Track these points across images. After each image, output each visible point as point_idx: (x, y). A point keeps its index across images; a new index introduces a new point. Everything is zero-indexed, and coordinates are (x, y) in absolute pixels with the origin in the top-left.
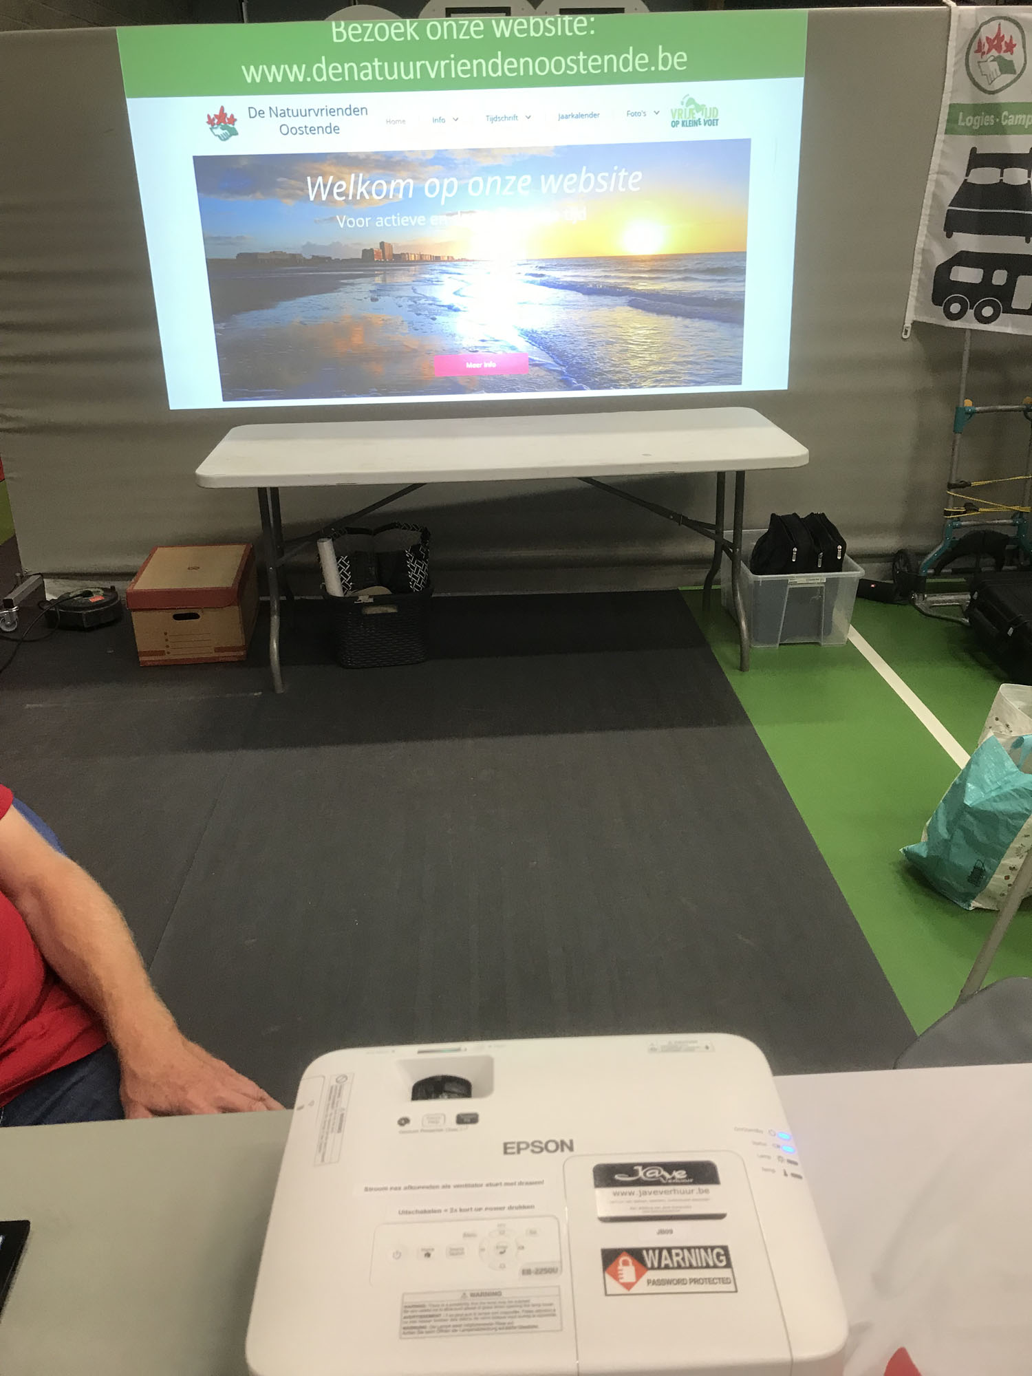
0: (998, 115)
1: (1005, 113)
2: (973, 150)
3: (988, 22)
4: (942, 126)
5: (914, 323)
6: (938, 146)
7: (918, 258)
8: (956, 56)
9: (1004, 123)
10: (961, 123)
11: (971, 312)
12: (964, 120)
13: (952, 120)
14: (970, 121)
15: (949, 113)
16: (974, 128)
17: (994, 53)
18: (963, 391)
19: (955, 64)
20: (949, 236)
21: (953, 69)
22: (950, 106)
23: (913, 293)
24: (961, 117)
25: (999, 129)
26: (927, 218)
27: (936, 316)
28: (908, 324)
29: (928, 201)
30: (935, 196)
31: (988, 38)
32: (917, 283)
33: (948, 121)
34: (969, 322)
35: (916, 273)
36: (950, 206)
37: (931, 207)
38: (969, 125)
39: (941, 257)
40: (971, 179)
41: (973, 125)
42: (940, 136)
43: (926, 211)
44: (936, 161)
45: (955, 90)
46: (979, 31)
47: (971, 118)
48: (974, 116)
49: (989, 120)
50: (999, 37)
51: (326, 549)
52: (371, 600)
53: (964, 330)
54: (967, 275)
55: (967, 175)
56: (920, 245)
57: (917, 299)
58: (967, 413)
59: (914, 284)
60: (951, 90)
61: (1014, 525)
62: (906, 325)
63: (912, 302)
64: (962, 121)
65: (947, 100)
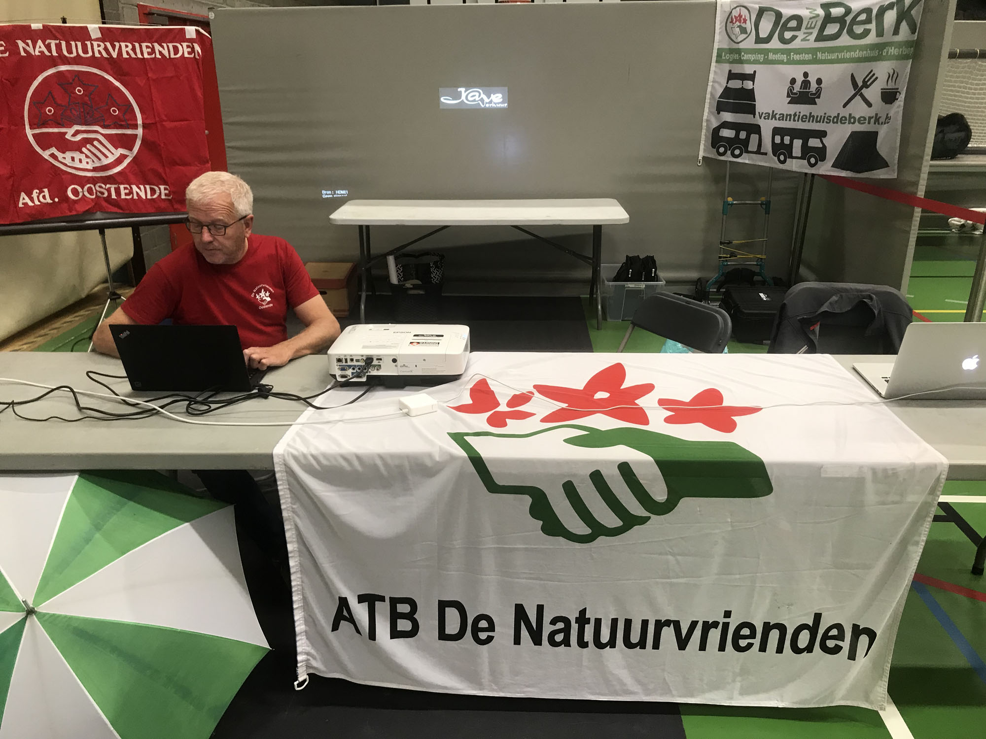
0: (740, 55)
1: (743, 54)
2: (730, 71)
3: (735, 8)
4: (714, 59)
5: (704, 158)
6: (713, 68)
7: (704, 124)
8: (720, 24)
9: (742, 58)
10: (723, 58)
11: (729, 152)
12: (725, 56)
13: (719, 56)
14: (728, 57)
15: (717, 53)
16: (730, 60)
17: (738, 23)
18: (726, 194)
19: (720, 28)
20: (719, 113)
21: (719, 31)
22: (718, 49)
23: (702, 142)
24: (723, 55)
25: (740, 62)
26: (708, 104)
27: (713, 154)
28: (700, 158)
29: (708, 96)
30: (712, 94)
31: (735, 16)
32: (704, 137)
33: (717, 56)
34: (728, 158)
35: (704, 132)
36: (719, 98)
37: (710, 99)
38: (728, 58)
39: (715, 124)
40: (729, 86)
41: (729, 58)
42: (713, 64)
43: (707, 101)
44: (711, 76)
45: (720, 41)
46: (731, 12)
47: (729, 55)
48: (730, 54)
49: (736, 57)
50: (740, 16)
51: (391, 260)
52: (412, 286)
53: (726, 161)
54: (727, 133)
55: (727, 83)
56: (705, 117)
57: (705, 145)
58: (729, 204)
59: (703, 137)
60: (718, 41)
61: (757, 265)
62: (699, 158)
63: (702, 147)
64: (724, 56)
65: (716, 46)
